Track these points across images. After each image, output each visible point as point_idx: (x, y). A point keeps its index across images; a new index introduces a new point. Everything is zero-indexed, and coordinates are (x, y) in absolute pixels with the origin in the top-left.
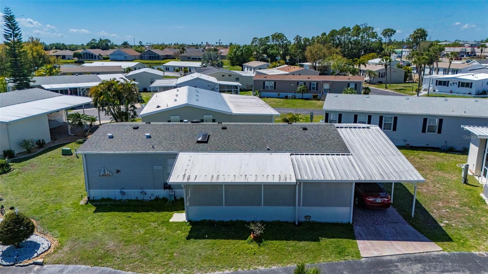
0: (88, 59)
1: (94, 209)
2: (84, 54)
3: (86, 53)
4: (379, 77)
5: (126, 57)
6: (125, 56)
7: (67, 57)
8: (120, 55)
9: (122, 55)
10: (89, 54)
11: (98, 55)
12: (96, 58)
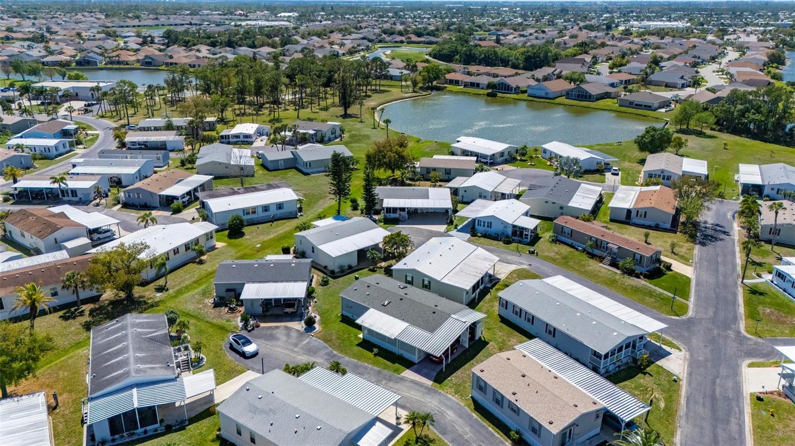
0: (502, 90)
1: (340, 319)
2: (499, 84)
3: (502, 83)
4: (770, 234)
5: (547, 93)
6: (547, 91)
7: (481, 86)
8: (540, 89)
9: (543, 90)
10: (505, 84)
11: (515, 87)
12: (512, 91)
